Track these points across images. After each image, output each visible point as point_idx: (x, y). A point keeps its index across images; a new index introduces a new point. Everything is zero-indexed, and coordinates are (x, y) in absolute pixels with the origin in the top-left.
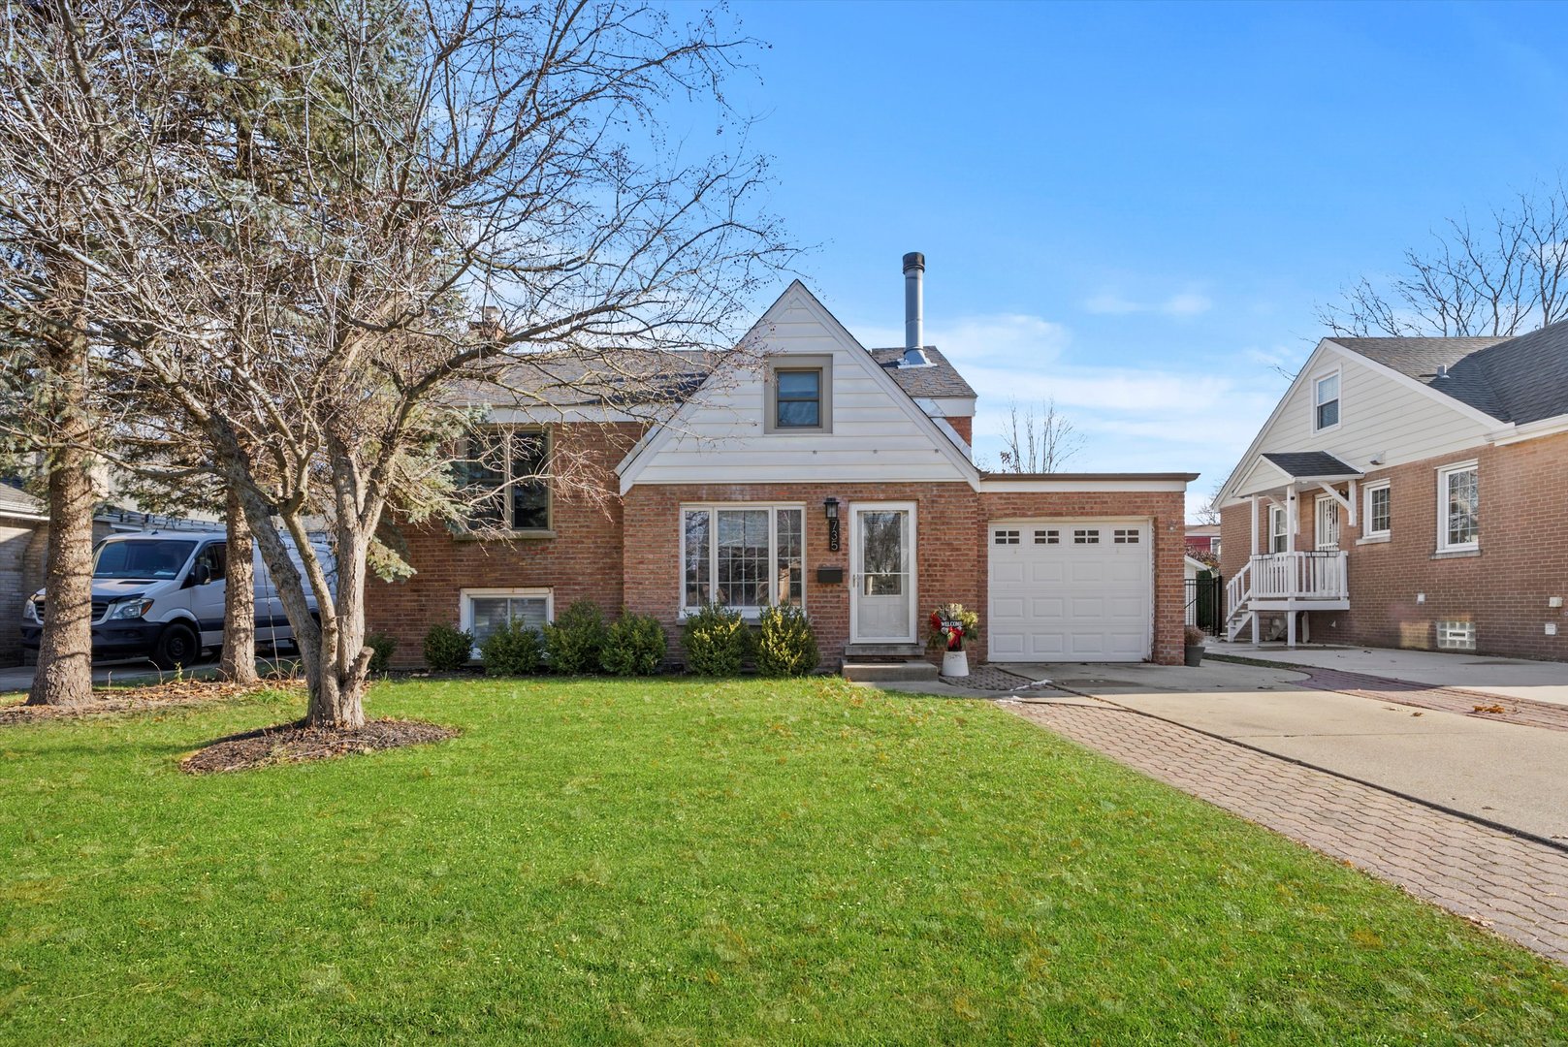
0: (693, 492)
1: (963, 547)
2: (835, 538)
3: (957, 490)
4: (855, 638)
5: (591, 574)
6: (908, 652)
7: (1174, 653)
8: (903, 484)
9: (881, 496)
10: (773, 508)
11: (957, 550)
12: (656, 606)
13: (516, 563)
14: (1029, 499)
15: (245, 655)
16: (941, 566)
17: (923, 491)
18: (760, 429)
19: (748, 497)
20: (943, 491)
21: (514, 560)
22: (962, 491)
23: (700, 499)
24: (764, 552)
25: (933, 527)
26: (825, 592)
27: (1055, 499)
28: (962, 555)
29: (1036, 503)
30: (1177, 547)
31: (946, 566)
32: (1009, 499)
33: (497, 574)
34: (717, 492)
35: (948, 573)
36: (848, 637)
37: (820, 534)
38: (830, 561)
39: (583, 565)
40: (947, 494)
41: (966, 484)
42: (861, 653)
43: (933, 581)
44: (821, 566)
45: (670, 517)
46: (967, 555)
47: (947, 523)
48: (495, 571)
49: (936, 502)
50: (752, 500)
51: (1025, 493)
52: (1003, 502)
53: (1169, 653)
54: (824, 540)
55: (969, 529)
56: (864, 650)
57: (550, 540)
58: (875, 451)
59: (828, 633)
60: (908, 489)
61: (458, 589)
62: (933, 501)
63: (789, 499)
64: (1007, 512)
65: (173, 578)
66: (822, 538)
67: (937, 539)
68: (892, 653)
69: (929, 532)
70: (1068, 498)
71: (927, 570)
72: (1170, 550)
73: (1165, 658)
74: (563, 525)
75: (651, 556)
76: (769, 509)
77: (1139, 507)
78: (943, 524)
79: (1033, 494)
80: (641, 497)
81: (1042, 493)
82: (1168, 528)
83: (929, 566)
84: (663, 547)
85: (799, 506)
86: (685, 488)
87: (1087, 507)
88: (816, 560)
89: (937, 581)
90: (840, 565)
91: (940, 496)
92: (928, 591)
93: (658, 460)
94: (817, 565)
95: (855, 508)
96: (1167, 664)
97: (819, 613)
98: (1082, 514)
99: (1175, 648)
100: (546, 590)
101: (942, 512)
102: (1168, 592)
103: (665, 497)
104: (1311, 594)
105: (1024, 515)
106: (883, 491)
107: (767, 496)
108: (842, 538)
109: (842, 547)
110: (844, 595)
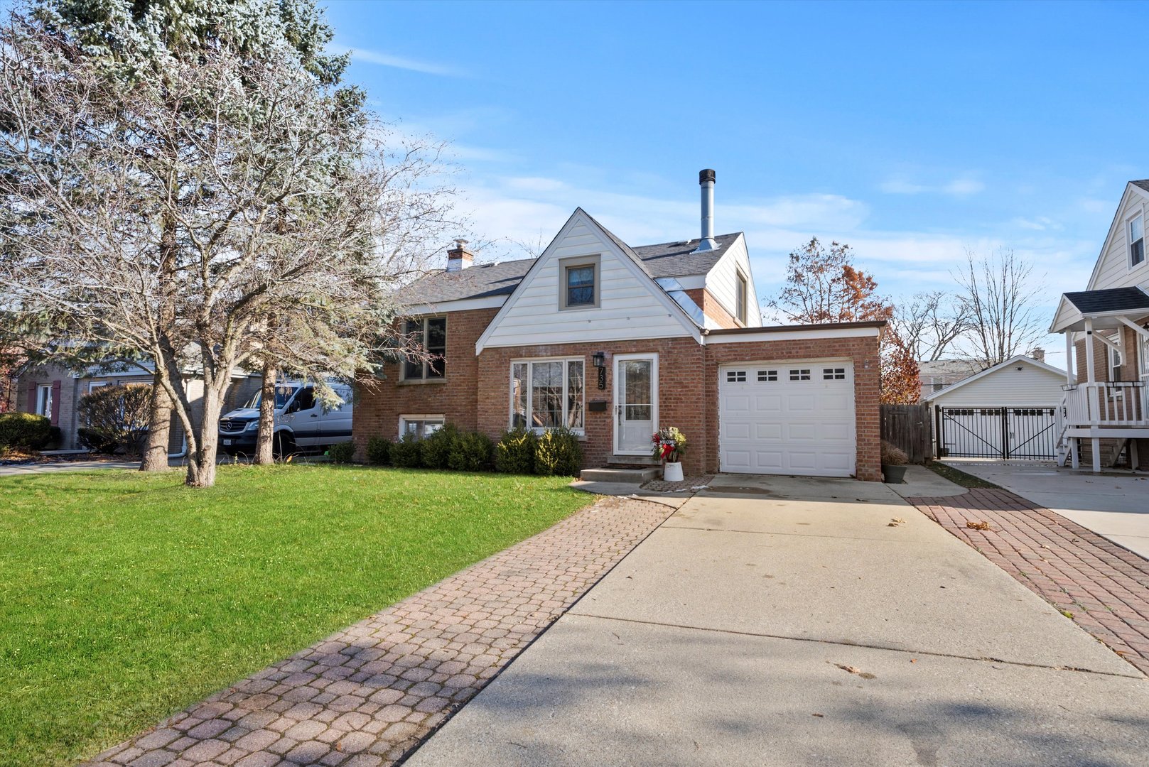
0: (517, 351)
1: (690, 385)
2: (603, 380)
3: (686, 343)
4: (616, 451)
5: (465, 406)
6: (650, 463)
7: (872, 470)
8: (648, 340)
9: (634, 350)
10: (565, 361)
11: (686, 387)
12: (495, 427)
13: (426, 399)
14: (746, 347)
15: (267, 449)
16: (674, 399)
17: (662, 345)
18: (556, 308)
19: (549, 354)
20: (676, 344)
21: (426, 397)
22: (690, 343)
23: (521, 356)
24: (559, 390)
25: (669, 370)
26: (596, 418)
27: (767, 346)
28: (690, 391)
29: (752, 350)
30: (872, 382)
31: (678, 399)
32: (731, 347)
33: (417, 406)
34: (531, 351)
35: (679, 404)
36: (611, 449)
37: (593, 377)
38: (600, 396)
39: (461, 399)
40: (678, 346)
41: (692, 338)
42: (618, 462)
43: (669, 410)
44: (594, 400)
45: (503, 368)
46: (693, 391)
47: (679, 368)
48: (415, 404)
49: (671, 352)
50: (552, 356)
51: (743, 343)
52: (727, 350)
53: (867, 471)
54: (595, 381)
55: (695, 371)
56: (619, 459)
57: (444, 384)
58: (628, 318)
59: (598, 447)
60: (651, 344)
61: (398, 415)
62: (669, 352)
63: (574, 354)
64: (730, 357)
65: (281, 408)
66: (595, 380)
67: (672, 380)
68: (638, 462)
69: (667, 374)
70: (778, 345)
71: (665, 402)
72: (865, 384)
73: (864, 475)
74: (451, 375)
75: (493, 394)
76: (563, 361)
77: (837, 350)
78: (676, 368)
79: (750, 343)
80: (488, 356)
81: (757, 342)
82: (863, 366)
83: (666, 399)
84: (499, 388)
85: (581, 358)
86: (513, 349)
87: (794, 352)
88: (591, 396)
89: (672, 410)
90: (606, 399)
91: (674, 348)
92: (665, 417)
93: (497, 332)
94: (591, 399)
95: (617, 358)
96: (865, 480)
97: (592, 432)
98: (789, 357)
99: (872, 467)
100: (442, 416)
101: (675, 360)
102: (865, 419)
103: (503, 355)
104: (1133, 423)
105: (743, 360)
106: (635, 346)
107: (561, 352)
108: (608, 380)
109: (607, 386)
110: (608, 420)
